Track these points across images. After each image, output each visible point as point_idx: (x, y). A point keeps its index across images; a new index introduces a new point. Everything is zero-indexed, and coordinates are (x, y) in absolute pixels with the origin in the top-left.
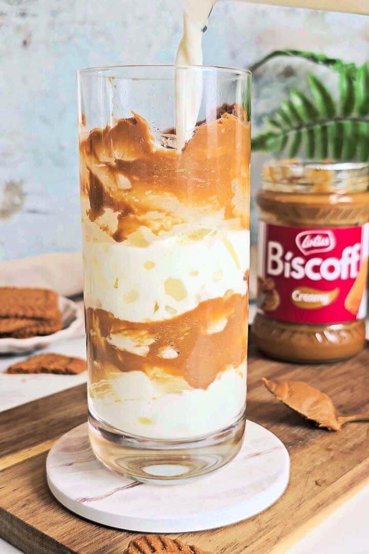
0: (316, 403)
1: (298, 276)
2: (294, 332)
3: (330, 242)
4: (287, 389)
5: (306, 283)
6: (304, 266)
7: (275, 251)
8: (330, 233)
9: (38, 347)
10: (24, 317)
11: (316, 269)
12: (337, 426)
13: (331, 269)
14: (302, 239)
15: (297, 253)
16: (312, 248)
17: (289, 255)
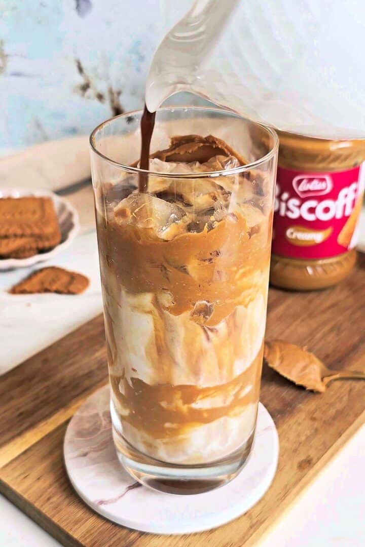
0: (304, 368)
1: (294, 215)
2: (286, 265)
3: (327, 186)
4: (278, 355)
5: (300, 222)
6: (299, 207)
8: (328, 178)
10: (22, 236)
11: (312, 210)
12: (321, 387)
13: (327, 210)
14: (299, 182)
15: (293, 195)
16: (309, 191)
17: (285, 196)
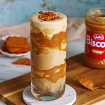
1: (94, 45)
2: (92, 60)
3: (103, 38)
5: (96, 48)
6: (95, 43)
7: (88, 38)
8: (103, 35)
9: (22, 56)
10: (18, 48)
11: (99, 44)
12: (93, 89)
13: (103, 45)
14: (95, 36)
15: (94, 40)
16: (97, 39)
17: (92, 40)
